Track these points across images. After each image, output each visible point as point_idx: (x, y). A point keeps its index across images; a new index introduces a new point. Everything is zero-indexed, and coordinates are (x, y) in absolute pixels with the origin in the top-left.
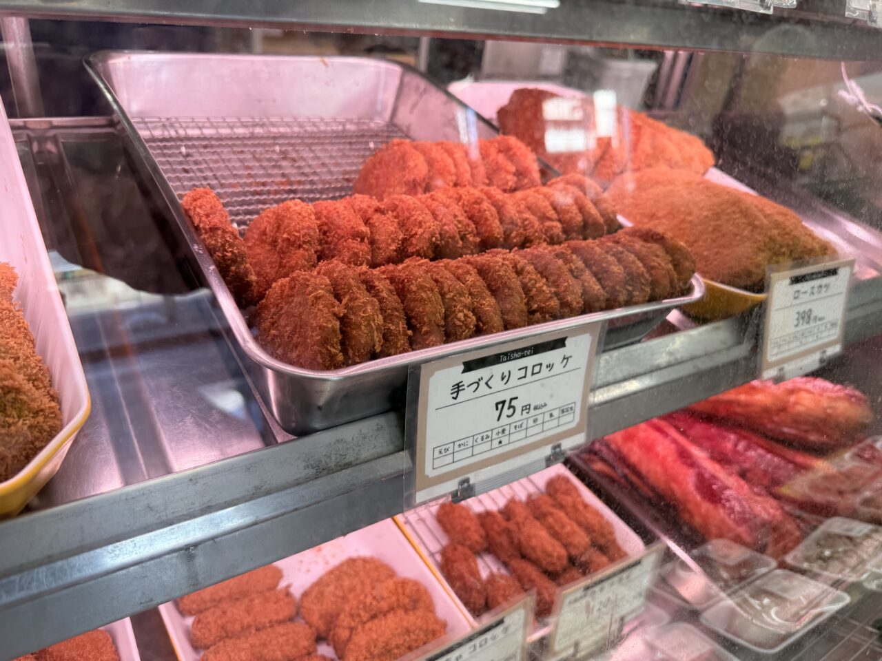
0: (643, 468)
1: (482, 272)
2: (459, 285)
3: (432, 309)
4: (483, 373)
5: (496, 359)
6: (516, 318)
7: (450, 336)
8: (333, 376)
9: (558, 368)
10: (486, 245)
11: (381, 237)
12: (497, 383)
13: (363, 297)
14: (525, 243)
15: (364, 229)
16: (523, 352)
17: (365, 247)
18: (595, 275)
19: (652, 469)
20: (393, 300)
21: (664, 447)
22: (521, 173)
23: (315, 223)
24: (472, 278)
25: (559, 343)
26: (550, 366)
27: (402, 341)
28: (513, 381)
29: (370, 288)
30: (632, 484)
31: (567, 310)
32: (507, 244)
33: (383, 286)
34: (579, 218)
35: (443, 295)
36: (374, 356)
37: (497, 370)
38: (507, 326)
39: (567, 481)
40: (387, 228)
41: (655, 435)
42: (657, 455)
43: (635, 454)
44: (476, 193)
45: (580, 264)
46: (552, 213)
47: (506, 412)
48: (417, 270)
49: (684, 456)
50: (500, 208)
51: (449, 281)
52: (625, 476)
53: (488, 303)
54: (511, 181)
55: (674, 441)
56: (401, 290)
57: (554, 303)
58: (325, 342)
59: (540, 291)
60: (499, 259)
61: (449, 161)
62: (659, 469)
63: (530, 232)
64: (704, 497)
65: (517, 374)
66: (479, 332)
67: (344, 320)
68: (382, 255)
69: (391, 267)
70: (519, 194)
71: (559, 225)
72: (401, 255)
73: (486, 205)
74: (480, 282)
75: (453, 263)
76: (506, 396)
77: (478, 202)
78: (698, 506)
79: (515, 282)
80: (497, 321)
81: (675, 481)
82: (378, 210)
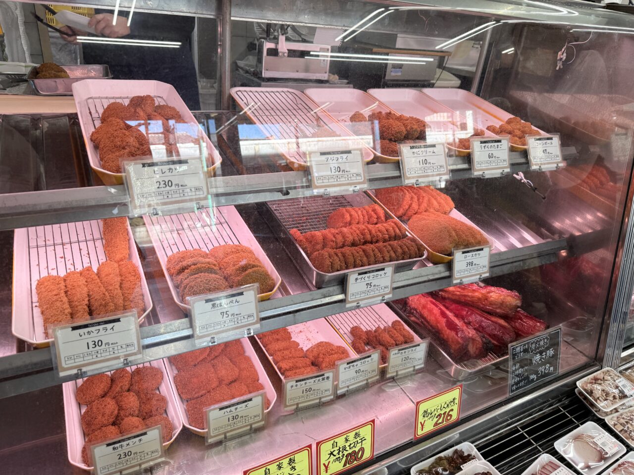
0: (428, 318)
1: (364, 251)
2: (358, 254)
3: (351, 260)
4: (363, 276)
5: (366, 273)
6: (372, 263)
7: (355, 267)
8: (330, 274)
9: (383, 276)
10: (365, 243)
11: (338, 241)
12: (366, 279)
13: (336, 257)
14: (377, 242)
15: (334, 239)
16: (373, 271)
17: (334, 244)
18: (394, 252)
19: (431, 318)
20: (342, 258)
21: (436, 311)
22: (378, 218)
23: (321, 238)
24: (361, 253)
25: (383, 269)
26: (381, 275)
27: (344, 267)
28: (371, 278)
29: (337, 255)
30: (424, 325)
31: (384, 261)
32: (371, 243)
33: (340, 255)
34: (394, 234)
35: (353, 257)
36: (338, 271)
37: (366, 275)
38: (369, 265)
39: (399, 322)
40: (340, 239)
41: (433, 306)
42: (433, 313)
43: (426, 313)
44: (364, 227)
45: (390, 249)
46: (386, 232)
47: (369, 286)
48: (347, 250)
49: (443, 314)
50: (370, 231)
51: (355, 253)
52: (422, 322)
53: (365, 259)
54: (375, 220)
55: (440, 309)
56: (344, 256)
57: (382, 259)
58: (328, 267)
59: (378, 256)
60: (369, 247)
61: (356, 215)
62: (434, 318)
63: (379, 238)
64: (448, 328)
65: (371, 277)
66: (362, 266)
67: (332, 263)
68: (339, 246)
69: (341, 249)
70: (377, 226)
71: (387, 236)
72: (343, 246)
73: (366, 231)
74: (363, 253)
75: (356, 248)
76: (369, 282)
77: (364, 230)
78: (446, 331)
79: (372, 254)
80: (366, 263)
81: (439, 323)
82: (337, 233)
